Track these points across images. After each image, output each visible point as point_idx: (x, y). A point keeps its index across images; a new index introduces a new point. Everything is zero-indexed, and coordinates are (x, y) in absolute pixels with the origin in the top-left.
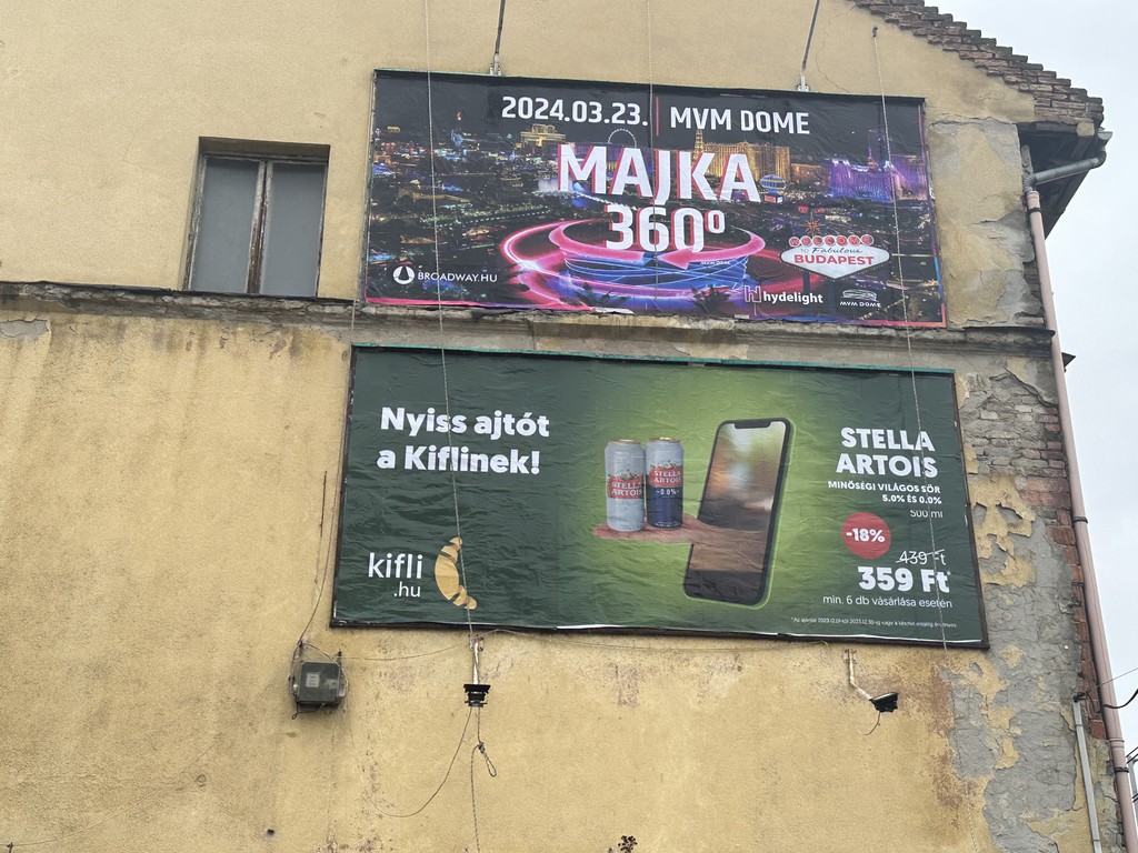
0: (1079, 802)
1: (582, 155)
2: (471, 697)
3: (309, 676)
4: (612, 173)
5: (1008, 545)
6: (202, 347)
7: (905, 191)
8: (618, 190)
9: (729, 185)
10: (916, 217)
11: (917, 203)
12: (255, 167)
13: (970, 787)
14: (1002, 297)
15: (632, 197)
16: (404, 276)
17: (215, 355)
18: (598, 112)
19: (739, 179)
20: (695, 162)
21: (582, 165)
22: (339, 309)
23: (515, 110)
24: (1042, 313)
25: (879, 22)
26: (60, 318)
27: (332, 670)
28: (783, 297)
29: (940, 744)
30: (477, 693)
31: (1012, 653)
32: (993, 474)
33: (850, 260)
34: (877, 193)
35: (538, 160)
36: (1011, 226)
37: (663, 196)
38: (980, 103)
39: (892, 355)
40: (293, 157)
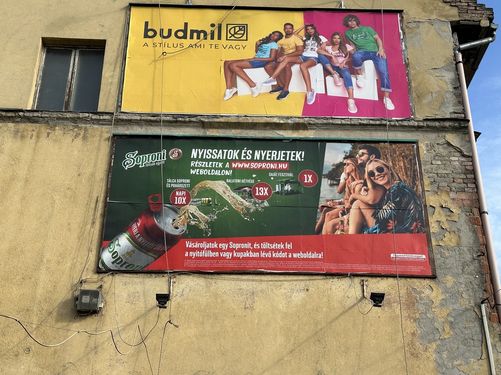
2: (160, 302)
3: (84, 297)
5: (447, 226)
6: (38, 137)
12: (70, 53)
13: (427, 348)
14: (443, 103)
17: (44, 141)
22: (107, 117)
24: (464, 112)
27: (95, 294)
29: (411, 327)
30: (163, 299)
31: (450, 281)
32: (438, 190)
36: (448, 70)
38: (431, 12)
39: (387, 134)
40: (89, 47)
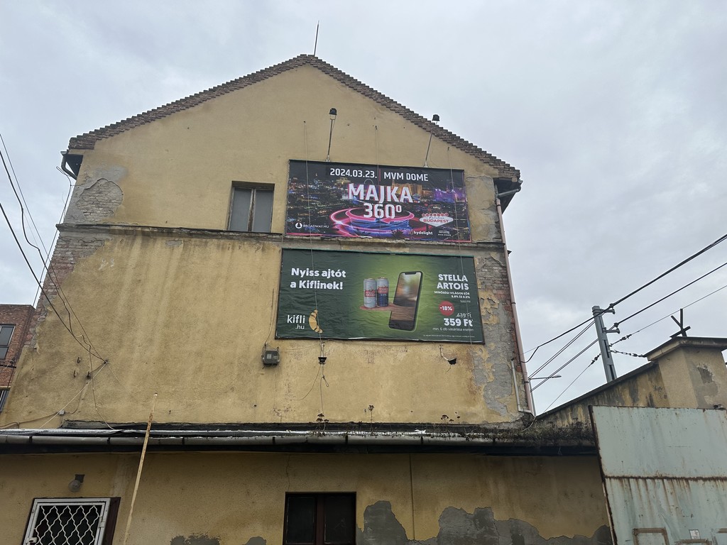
0: (513, 393)
1: (356, 187)
2: (321, 361)
3: (268, 355)
4: (365, 193)
5: (491, 311)
6: (233, 249)
7: (458, 199)
8: (368, 198)
9: (403, 197)
10: (462, 207)
11: (462, 203)
12: (250, 191)
13: (479, 388)
14: (489, 232)
15: (372, 201)
16: (299, 226)
17: (237, 252)
18: (361, 174)
19: (406, 195)
20: (392, 190)
21: (356, 191)
22: (278, 236)
23: (334, 173)
24: (501, 238)
25: (450, 145)
26: (186, 239)
27: (275, 353)
28: (420, 233)
29: (470, 374)
30: (322, 360)
31: (492, 345)
32: (486, 289)
33: (441, 221)
34: (449, 200)
35: (342, 189)
36: (491, 210)
37: (382, 201)
38: (481, 172)
39: (454, 251)
40: (263, 187)
